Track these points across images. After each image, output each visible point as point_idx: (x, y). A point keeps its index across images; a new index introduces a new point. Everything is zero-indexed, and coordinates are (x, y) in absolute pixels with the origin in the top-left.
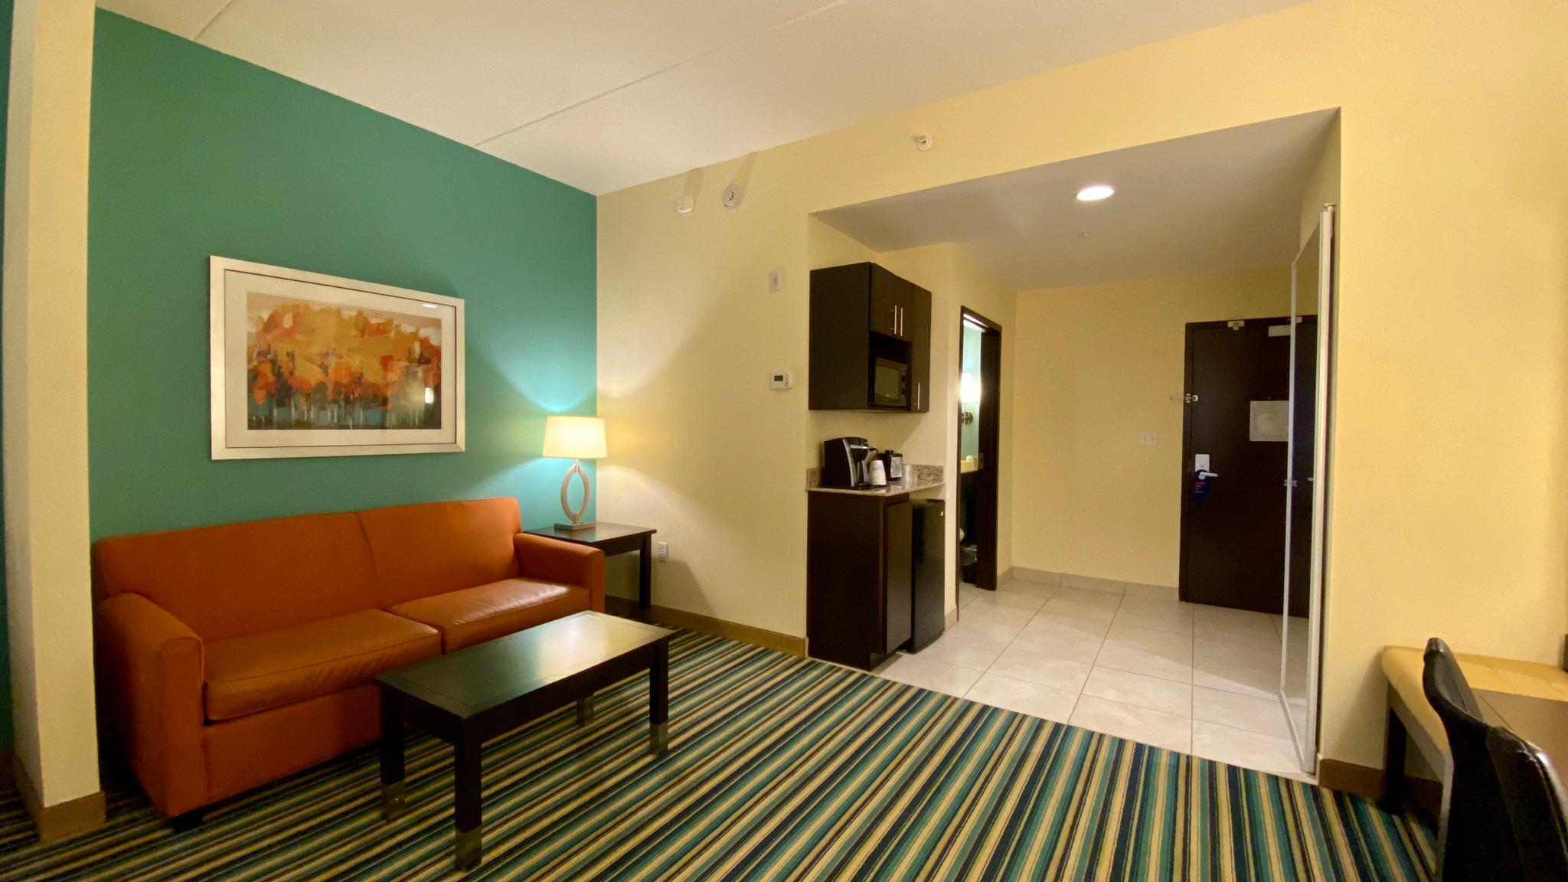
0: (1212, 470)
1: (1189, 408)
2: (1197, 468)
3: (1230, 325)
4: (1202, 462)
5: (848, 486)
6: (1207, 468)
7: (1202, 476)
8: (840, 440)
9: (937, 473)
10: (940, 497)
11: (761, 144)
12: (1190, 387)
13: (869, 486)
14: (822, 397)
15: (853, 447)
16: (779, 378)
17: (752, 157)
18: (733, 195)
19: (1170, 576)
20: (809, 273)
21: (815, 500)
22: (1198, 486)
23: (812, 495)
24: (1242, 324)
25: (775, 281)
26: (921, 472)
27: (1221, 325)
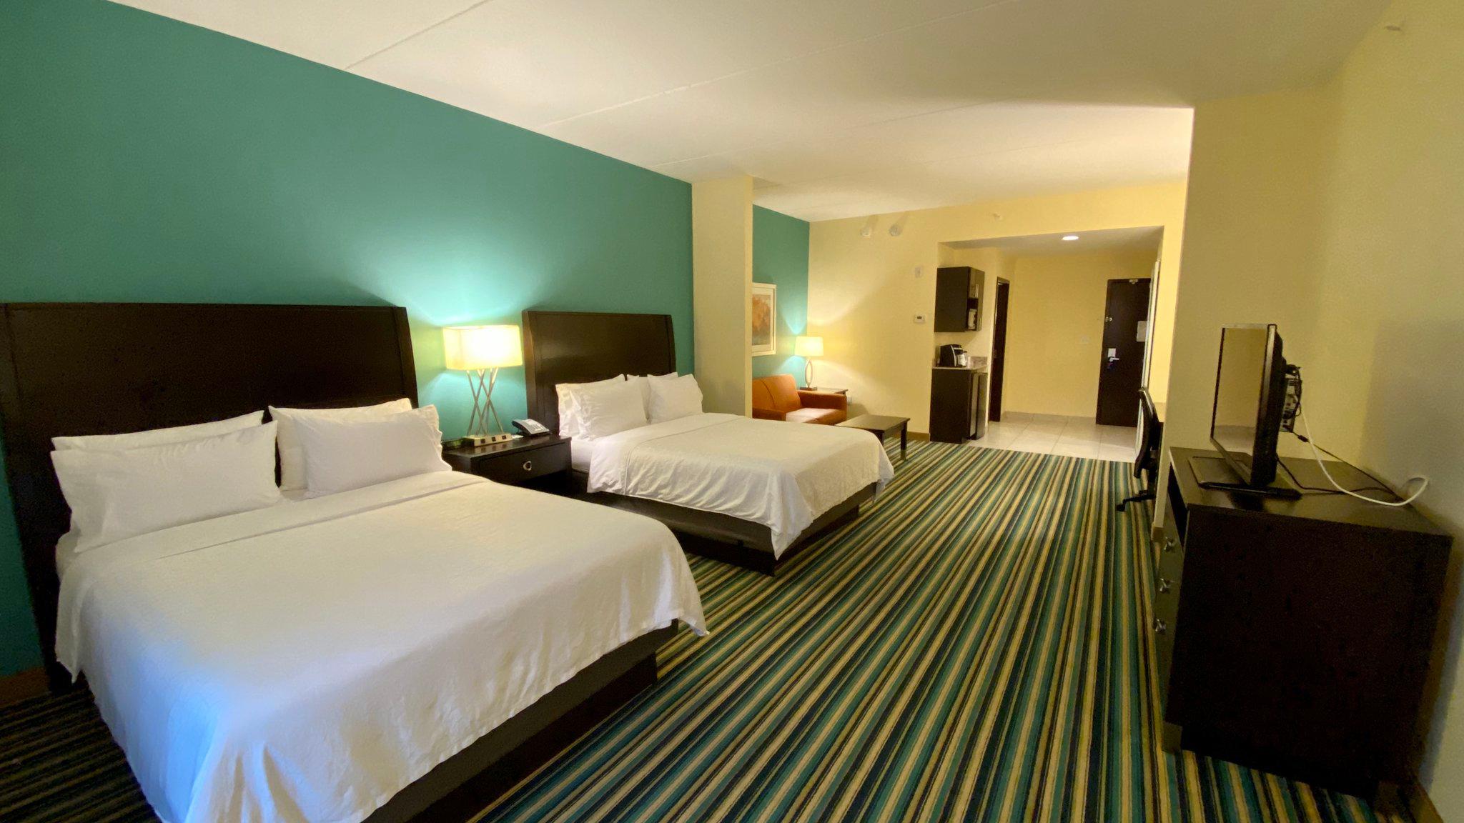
0: (1117, 357)
1: (1107, 325)
2: (1109, 356)
3: (1131, 281)
4: (1112, 352)
5: (954, 366)
6: (1114, 355)
7: (1111, 360)
8: (950, 345)
9: (985, 360)
10: (985, 372)
11: (913, 207)
12: (1108, 313)
13: (961, 366)
14: (940, 326)
15: (955, 348)
16: (919, 318)
17: (907, 214)
18: (895, 230)
19: (1092, 412)
20: (936, 271)
21: (935, 373)
22: (1109, 364)
23: (933, 370)
24: (1137, 281)
25: (919, 272)
26: (976, 360)
27: (1126, 281)
